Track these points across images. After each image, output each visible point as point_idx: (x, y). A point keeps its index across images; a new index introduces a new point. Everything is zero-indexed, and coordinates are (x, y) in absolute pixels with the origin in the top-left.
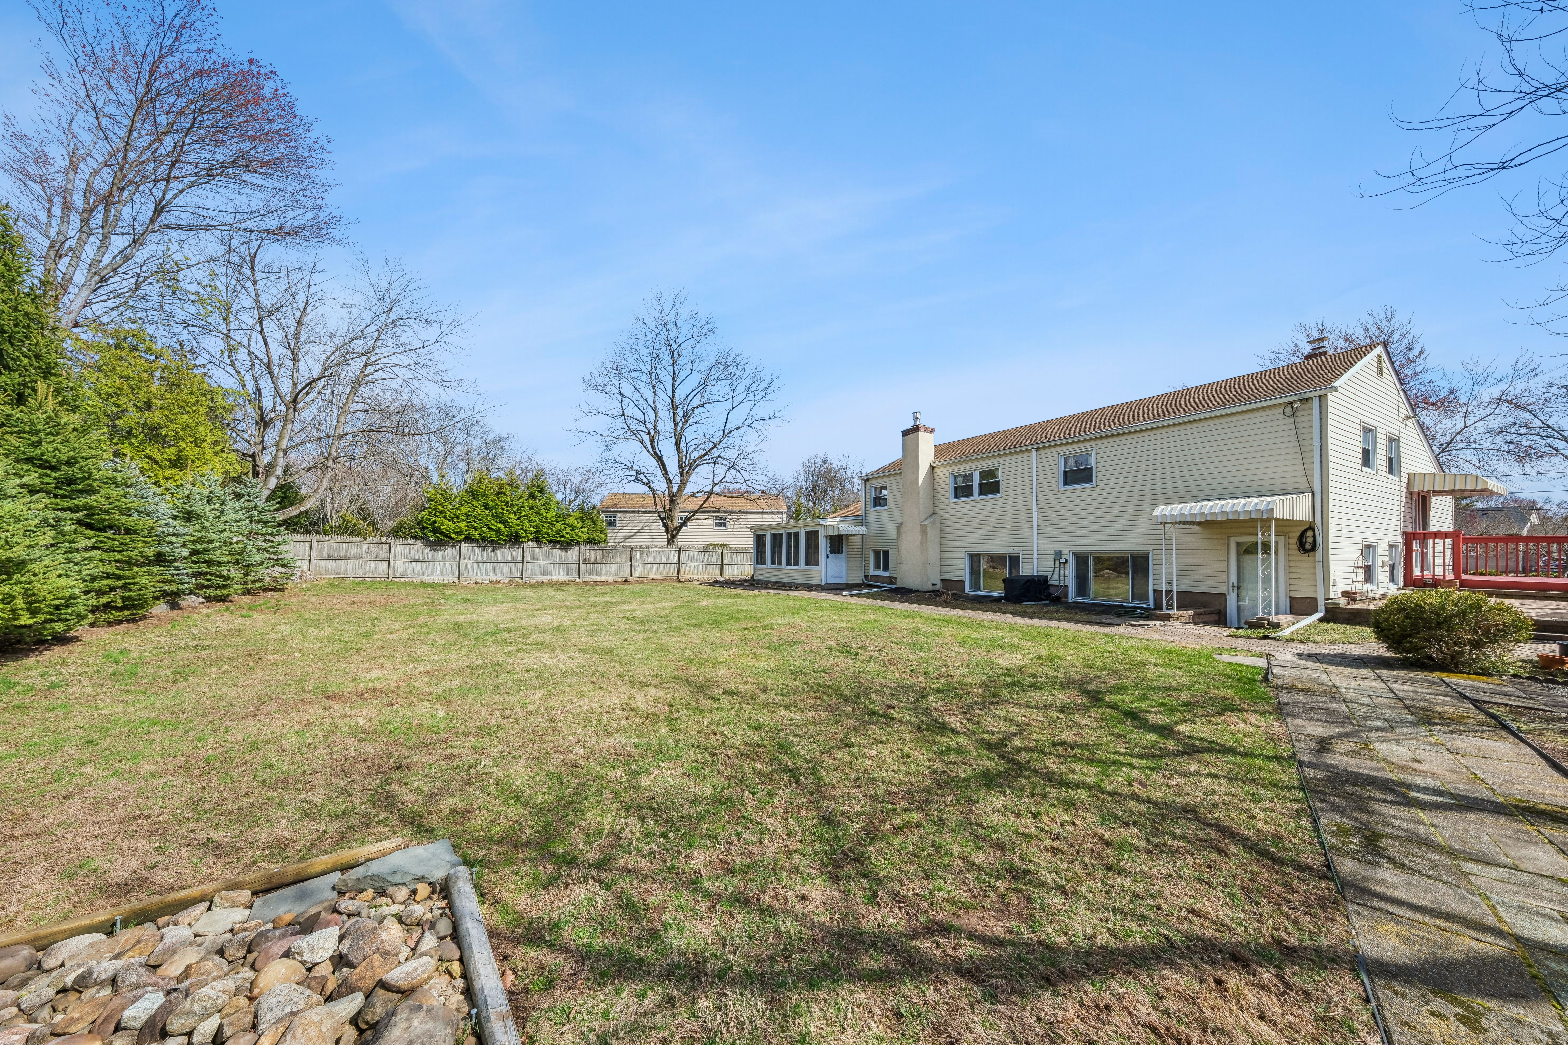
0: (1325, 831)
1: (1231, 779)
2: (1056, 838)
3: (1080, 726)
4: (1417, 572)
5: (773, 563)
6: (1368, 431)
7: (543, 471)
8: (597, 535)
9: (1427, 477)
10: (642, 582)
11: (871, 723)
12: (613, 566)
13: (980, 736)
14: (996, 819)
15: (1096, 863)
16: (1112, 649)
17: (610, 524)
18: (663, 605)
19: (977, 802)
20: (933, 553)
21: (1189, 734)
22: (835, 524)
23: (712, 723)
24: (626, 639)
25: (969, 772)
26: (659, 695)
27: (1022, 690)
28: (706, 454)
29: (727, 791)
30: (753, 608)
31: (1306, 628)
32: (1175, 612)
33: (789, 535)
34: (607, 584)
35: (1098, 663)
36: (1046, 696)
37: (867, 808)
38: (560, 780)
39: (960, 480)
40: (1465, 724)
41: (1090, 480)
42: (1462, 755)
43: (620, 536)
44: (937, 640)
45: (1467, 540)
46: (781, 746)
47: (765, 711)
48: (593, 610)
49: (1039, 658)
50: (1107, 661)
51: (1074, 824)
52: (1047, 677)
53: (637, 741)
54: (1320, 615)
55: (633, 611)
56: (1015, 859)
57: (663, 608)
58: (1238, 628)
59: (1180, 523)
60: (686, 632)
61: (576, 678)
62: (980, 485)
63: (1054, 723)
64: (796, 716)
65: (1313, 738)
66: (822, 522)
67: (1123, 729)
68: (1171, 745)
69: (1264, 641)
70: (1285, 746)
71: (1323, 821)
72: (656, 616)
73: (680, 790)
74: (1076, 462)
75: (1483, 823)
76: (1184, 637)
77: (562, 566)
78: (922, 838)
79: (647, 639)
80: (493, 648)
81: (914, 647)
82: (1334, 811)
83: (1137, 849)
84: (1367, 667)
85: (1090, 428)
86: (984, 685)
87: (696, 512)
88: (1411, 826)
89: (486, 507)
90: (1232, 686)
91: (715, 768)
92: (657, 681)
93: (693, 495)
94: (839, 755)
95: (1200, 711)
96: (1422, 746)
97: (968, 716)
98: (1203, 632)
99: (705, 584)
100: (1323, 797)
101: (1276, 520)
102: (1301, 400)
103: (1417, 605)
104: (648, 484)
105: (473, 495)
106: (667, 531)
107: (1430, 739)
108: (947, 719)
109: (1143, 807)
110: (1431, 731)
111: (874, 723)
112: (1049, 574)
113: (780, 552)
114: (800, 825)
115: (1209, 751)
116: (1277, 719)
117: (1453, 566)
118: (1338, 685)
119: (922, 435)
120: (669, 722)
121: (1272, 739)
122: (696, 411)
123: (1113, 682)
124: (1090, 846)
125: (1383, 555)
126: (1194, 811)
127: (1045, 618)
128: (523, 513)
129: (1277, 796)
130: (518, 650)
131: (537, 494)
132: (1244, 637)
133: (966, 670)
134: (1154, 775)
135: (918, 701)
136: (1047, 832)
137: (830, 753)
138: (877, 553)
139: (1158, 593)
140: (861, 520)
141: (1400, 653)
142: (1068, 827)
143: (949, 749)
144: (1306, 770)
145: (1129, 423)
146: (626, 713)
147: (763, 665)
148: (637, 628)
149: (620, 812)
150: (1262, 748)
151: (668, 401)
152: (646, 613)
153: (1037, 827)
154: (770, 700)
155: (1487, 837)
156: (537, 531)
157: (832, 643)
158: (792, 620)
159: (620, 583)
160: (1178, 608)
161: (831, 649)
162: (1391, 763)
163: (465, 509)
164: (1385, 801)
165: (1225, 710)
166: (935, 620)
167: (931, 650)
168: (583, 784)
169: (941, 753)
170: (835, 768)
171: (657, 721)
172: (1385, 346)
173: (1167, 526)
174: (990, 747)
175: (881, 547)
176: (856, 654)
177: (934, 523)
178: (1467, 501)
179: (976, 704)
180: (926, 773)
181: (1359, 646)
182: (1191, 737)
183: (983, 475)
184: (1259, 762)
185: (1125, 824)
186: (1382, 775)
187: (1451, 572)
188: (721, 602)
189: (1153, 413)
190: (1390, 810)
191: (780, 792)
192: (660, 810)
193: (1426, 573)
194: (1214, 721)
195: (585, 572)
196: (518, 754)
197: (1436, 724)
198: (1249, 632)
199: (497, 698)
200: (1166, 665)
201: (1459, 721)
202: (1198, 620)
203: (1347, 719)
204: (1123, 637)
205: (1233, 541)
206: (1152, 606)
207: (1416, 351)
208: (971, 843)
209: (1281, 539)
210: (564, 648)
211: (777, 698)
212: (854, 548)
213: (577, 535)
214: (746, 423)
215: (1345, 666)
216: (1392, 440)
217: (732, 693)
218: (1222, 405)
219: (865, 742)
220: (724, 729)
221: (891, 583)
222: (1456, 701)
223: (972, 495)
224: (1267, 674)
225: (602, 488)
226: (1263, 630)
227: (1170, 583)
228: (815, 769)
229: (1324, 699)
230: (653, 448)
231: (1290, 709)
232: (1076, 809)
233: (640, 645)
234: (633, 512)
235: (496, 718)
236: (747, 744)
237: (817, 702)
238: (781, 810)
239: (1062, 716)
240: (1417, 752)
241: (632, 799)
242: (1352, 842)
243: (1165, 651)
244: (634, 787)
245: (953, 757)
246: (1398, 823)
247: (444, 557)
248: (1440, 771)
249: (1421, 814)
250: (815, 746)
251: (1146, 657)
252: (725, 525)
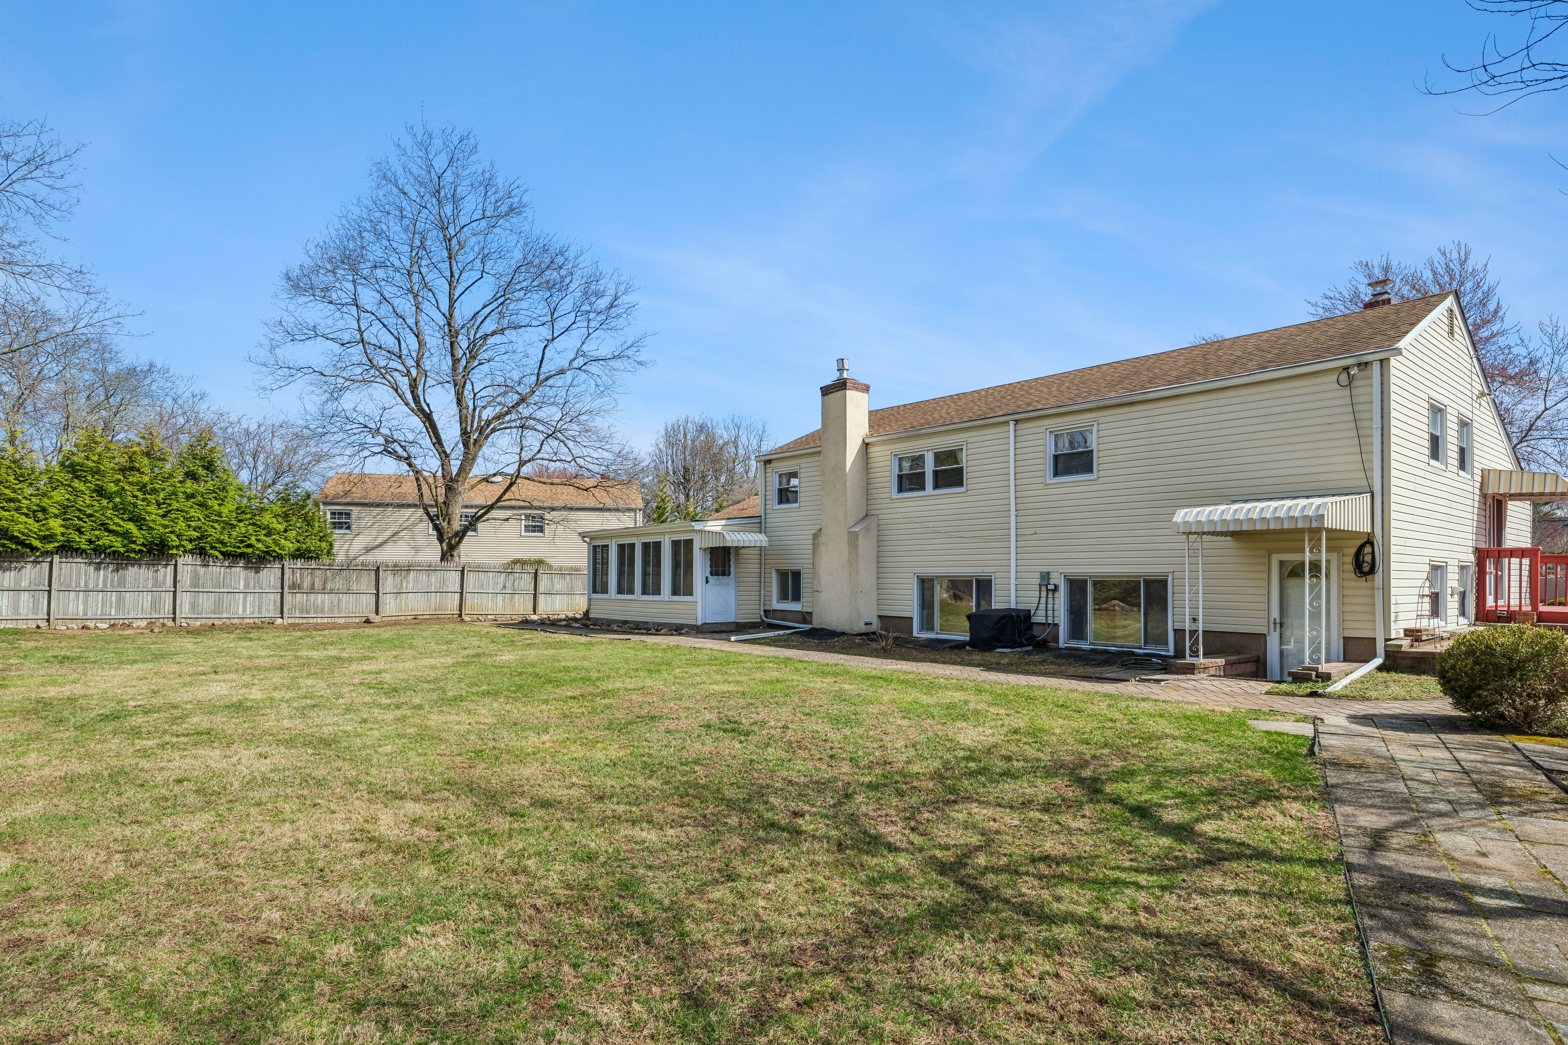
0: (1375, 958)
1: (1264, 896)
2: (1033, 999)
3: (1070, 831)
4: (1490, 602)
5: (620, 591)
6: (1437, 411)
7: (210, 431)
8: (312, 544)
9: (1503, 474)
10: (396, 624)
11: (768, 841)
12: (344, 598)
13: (929, 853)
14: (949, 977)
15: (1084, 1030)
16: (1117, 715)
17: (337, 525)
18: (432, 661)
19: (922, 954)
20: (867, 574)
21: (1213, 834)
22: (718, 529)
23: (511, 854)
24: (365, 721)
25: (912, 909)
26: (419, 813)
27: (991, 781)
28: (508, 413)
29: (532, 966)
30: (586, 664)
31: (1362, 680)
32: (1201, 660)
33: (646, 546)
34: (334, 627)
35: (1097, 737)
36: (1023, 788)
37: (758, 975)
38: (235, 966)
39: (906, 465)
40: (1537, 802)
41: (1089, 469)
42: (1532, 843)
43: (359, 543)
44: (871, 709)
45: (1546, 559)
46: (624, 886)
47: (599, 830)
48: (306, 672)
49: (1016, 732)
50: (1108, 733)
51: (1057, 976)
52: (1026, 760)
53: (378, 892)
54: (1378, 661)
55: (379, 672)
56: (975, 1036)
57: (433, 667)
58: (1279, 682)
59: (1208, 533)
60: (472, 707)
61: (271, 790)
62: (936, 473)
63: (1034, 829)
64: (651, 836)
65: (1363, 830)
66: (698, 526)
67: (1127, 833)
68: (1191, 852)
69: (1312, 699)
70: (1331, 844)
71: (1373, 944)
72: (419, 680)
73: (452, 970)
74: (1071, 443)
75: (1552, 930)
76: (1212, 696)
77: (250, 598)
78: (839, 1016)
79: (403, 719)
80: (114, 743)
81: (836, 721)
82: (1386, 929)
83: (1139, 1005)
84: (1431, 731)
85: (1089, 393)
86: (938, 776)
87: (491, 507)
88: (1472, 942)
89: (100, 492)
90: (1270, 764)
91: (512, 929)
92: (417, 790)
93: (486, 480)
94: (716, 894)
95: (1229, 802)
96: (1490, 834)
97: (913, 823)
98: (1236, 689)
99: (507, 626)
100: (1373, 911)
101: (1329, 530)
102: (1359, 365)
103: (1487, 647)
104: (408, 460)
105: (74, 472)
106: (441, 539)
107: (1498, 824)
108: (883, 829)
109: (1150, 944)
110: (1500, 813)
111: (772, 841)
112: (1032, 607)
113: (632, 573)
114: (650, 1011)
115: (1238, 857)
116: (1323, 808)
117: (1531, 593)
118: (1397, 756)
119: (851, 395)
120: (437, 857)
121: (1317, 836)
122: (491, 340)
123: (1117, 764)
124: (1077, 1006)
125: (1453, 580)
126: (1216, 943)
127: (1026, 673)
128: (175, 505)
129: (1319, 914)
130: (162, 746)
131: (201, 472)
132: (1287, 694)
133: (912, 752)
134: (1167, 896)
135: (840, 803)
136: (1020, 991)
137: (702, 892)
138: (783, 575)
139: (1177, 632)
140: (759, 523)
141: (1468, 711)
142: (1049, 982)
143: (884, 876)
144: (1355, 875)
145: (1143, 387)
146: (360, 847)
147: (598, 756)
148: (385, 701)
149: (345, 1015)
150: (1304, 849)
151: (442, 321)
152: (401, 676)
153: (1006, 985)
154: (609, 813)
155: (1555, 949)
156: (203, 537)
157: (710, 717)
158: (649, 682)
159: (357, 626)
160: (1206, 655)
161: (709, 727)
162: (1453, 859)
163: (60, 495)
164: (1445, 911)
165: (1259, 798)
166: (868, 678)
167: (861, 724)
168: (278, 973)
169: (872, 882)
170: (710, 915)
171: (414, 857)
172: (1458, 298)
173: (1192, 537)
174: (943, 868)
175: (789, 565)
176: (747, 734)
177: (867, 530)
178: (1547, 509)
179: (924, 804)
180: (848, 914)
181: (1423, 703)
182: (1216, 839)
183: (940, 458)
184: (1298, 869)
185: (1127, 970)
186: (1443, 876)
187: (1528, 601)
188: (532, 654)
189: (1174, 373)
190: (1451, 923)
191: (621, 961)
192: (417, 1007)
193: (1501, 603)
194: (1246, 814)
195: (294, 607)
196: (156, 928)
197: (1506, 804)
198: (1294, 687)
199: (118, 832)
200: (1188, 738)
201: (1530, 798)
202: (1231, 672)
203: (1404, 803)
204: (1132, 698)
205: (1276, 559)
206: (1171, 653)
207: (1492, 307)
208: (911, 1018)
209: (1334, 556)
210: (250, 739)
211: (621, 808)
212: (750, 567)
213: (276, 542)
214: (576, 364)
215: (1406, 731)
216: (1465, 425)
217: (546, 804)
218: (1262, 367)
219: (758, 871)
220: (531, 863)
221: (805, 621)
222: (1527, 772)
223: (922, 488)
224: (1313, 745)
225: (323, 465)
226: (1310, 684)
227: (1195, 620)
228: (678, 919)
229: (1380, 776)
230: (416, 399)
231: (1339, 792)
232: (1061, 954)
233: (388, 730)
234: (378, 505)
235: (116, 867)
236: (569, 887)
237: (685, 811)
238: (621, 990)
239: (1046, 817)
240: (1483, 843)
241: (367, 992)
242: (1405, 970)
243: (1187, 718)
244: (371, 971)
245: (889, 887)
246: (1458, 938)
247: (18, 581)
248: (1507, 867)
249: (1485, 926)
250: (679, 883)
251: (1162, 726)
252: (541, 529)
